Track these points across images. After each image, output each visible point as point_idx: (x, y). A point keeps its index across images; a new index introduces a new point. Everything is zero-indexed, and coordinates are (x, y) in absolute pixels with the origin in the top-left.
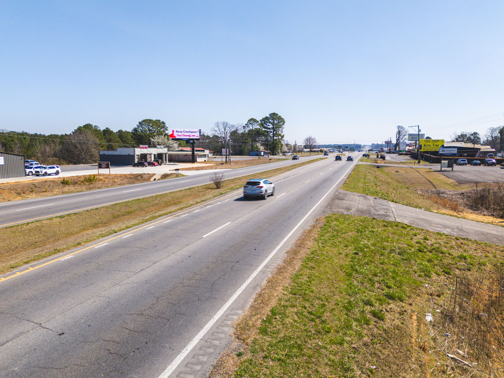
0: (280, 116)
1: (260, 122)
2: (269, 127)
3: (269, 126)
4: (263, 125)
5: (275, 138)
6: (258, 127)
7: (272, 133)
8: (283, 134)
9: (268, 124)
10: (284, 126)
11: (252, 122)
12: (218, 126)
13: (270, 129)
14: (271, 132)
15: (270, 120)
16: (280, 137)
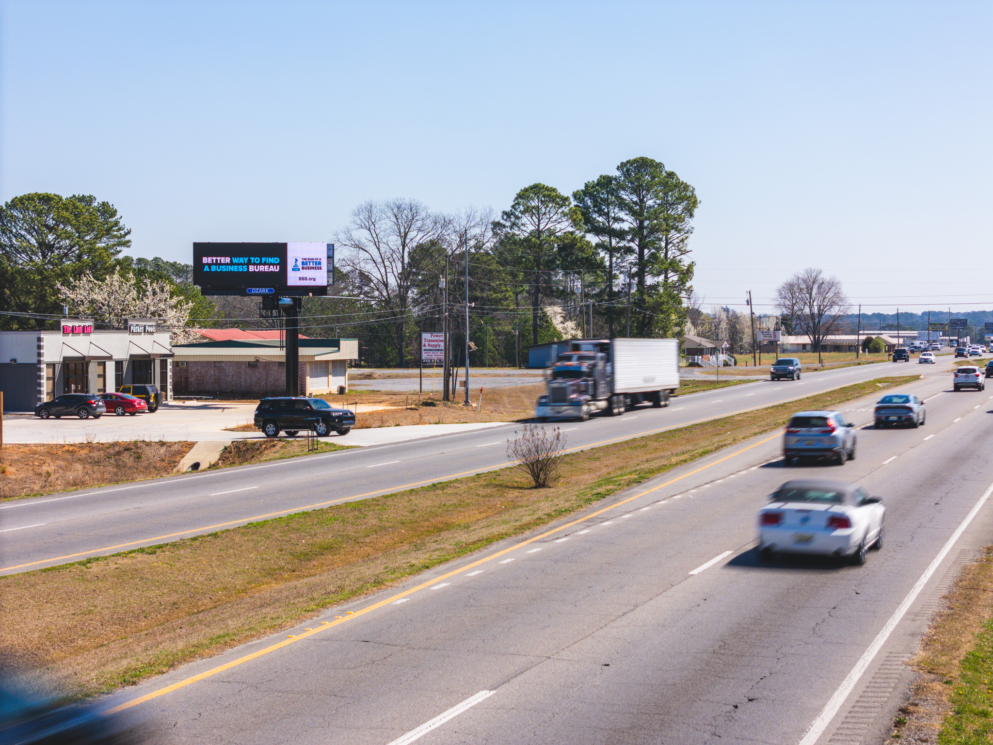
0: (671, 175)
1: (574, 203)
2: (616, 226)
3: (617, 220)
4: (588, 220)
5: (649, 280)
6: (564, 227)
7: (632, 258)
8: (686, 261)
9: (615, 212)
10: (690, 223)
11: (534, 203)
12: (370, 225)
13: (621, 235)
14: (629, 250)
15: (623, 194)
16: (673, 277)
